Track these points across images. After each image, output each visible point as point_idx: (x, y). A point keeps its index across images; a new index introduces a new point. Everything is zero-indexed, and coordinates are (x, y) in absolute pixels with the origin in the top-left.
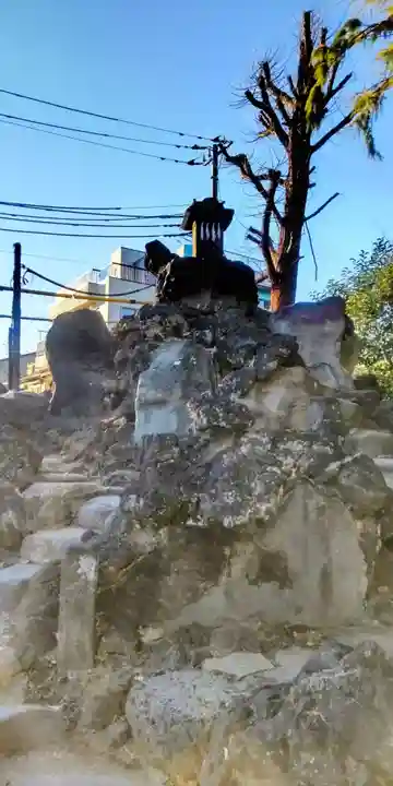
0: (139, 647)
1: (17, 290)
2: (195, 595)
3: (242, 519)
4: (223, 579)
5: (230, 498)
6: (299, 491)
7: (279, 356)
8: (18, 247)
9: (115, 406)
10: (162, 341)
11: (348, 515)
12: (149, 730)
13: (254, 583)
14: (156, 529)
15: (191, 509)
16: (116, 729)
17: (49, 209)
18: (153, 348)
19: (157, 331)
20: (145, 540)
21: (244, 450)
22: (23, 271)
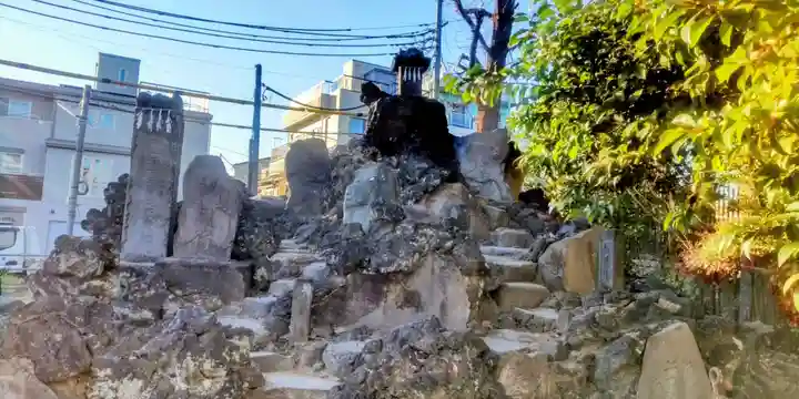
0: (333, 334)
1: (258, 104)
2: (367, 312)
3: (392, 269)
4: (383, 303)
5: (386, 258)
6: (430, 258)
7: (442, 176)
8: (259, 68)
9: (331, 206)
10: (363, 163)
11: (459, 273)
12: (333, 360)
13: (401, 307)
14: (346, 275)
15: (365, 264)
16: (318, 365)
17: (286, 31)
18: (356, 168)
19: (361, 156)
20: (339, 280)
21: (398, 232)
22: (263, 89)
